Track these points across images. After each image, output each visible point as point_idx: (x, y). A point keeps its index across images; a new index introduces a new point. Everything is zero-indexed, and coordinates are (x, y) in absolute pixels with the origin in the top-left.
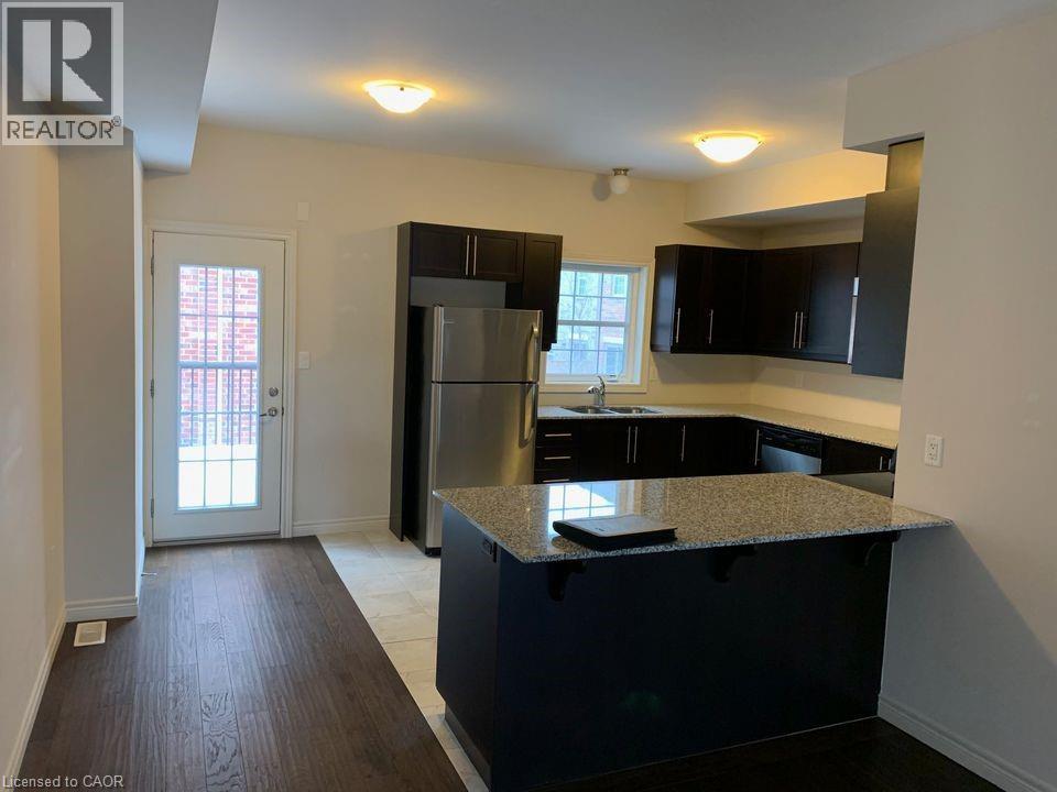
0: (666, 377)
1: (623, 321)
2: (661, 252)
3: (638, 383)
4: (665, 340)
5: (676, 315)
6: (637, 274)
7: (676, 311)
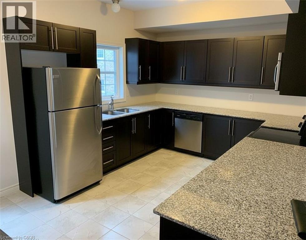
0: (132, 94)
1: (113, 71)
2: (128, 41)
3: (123, 98)
4: (135, 79)
5: (139, 69)
6: (118, 50)
7: (139, 67)
